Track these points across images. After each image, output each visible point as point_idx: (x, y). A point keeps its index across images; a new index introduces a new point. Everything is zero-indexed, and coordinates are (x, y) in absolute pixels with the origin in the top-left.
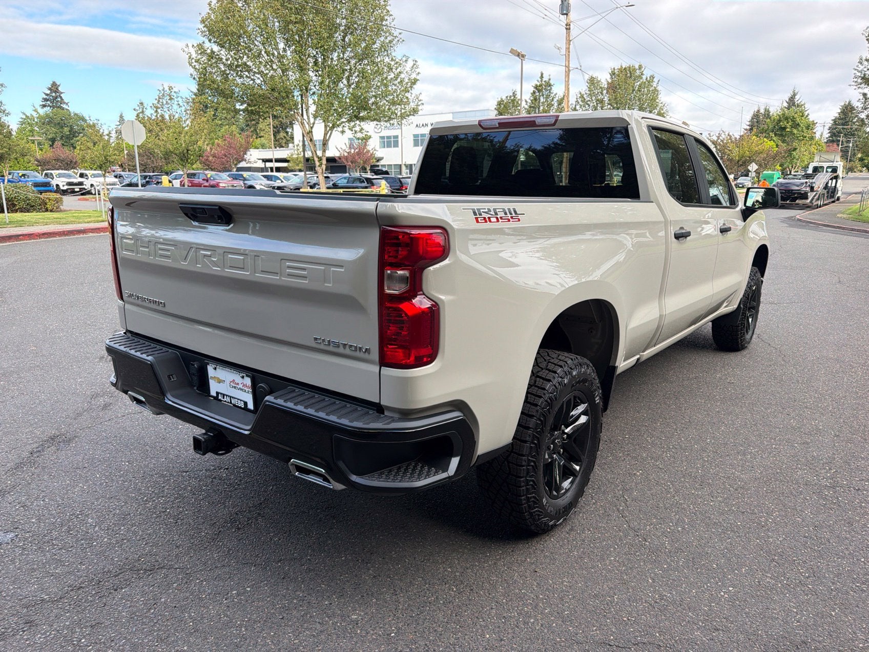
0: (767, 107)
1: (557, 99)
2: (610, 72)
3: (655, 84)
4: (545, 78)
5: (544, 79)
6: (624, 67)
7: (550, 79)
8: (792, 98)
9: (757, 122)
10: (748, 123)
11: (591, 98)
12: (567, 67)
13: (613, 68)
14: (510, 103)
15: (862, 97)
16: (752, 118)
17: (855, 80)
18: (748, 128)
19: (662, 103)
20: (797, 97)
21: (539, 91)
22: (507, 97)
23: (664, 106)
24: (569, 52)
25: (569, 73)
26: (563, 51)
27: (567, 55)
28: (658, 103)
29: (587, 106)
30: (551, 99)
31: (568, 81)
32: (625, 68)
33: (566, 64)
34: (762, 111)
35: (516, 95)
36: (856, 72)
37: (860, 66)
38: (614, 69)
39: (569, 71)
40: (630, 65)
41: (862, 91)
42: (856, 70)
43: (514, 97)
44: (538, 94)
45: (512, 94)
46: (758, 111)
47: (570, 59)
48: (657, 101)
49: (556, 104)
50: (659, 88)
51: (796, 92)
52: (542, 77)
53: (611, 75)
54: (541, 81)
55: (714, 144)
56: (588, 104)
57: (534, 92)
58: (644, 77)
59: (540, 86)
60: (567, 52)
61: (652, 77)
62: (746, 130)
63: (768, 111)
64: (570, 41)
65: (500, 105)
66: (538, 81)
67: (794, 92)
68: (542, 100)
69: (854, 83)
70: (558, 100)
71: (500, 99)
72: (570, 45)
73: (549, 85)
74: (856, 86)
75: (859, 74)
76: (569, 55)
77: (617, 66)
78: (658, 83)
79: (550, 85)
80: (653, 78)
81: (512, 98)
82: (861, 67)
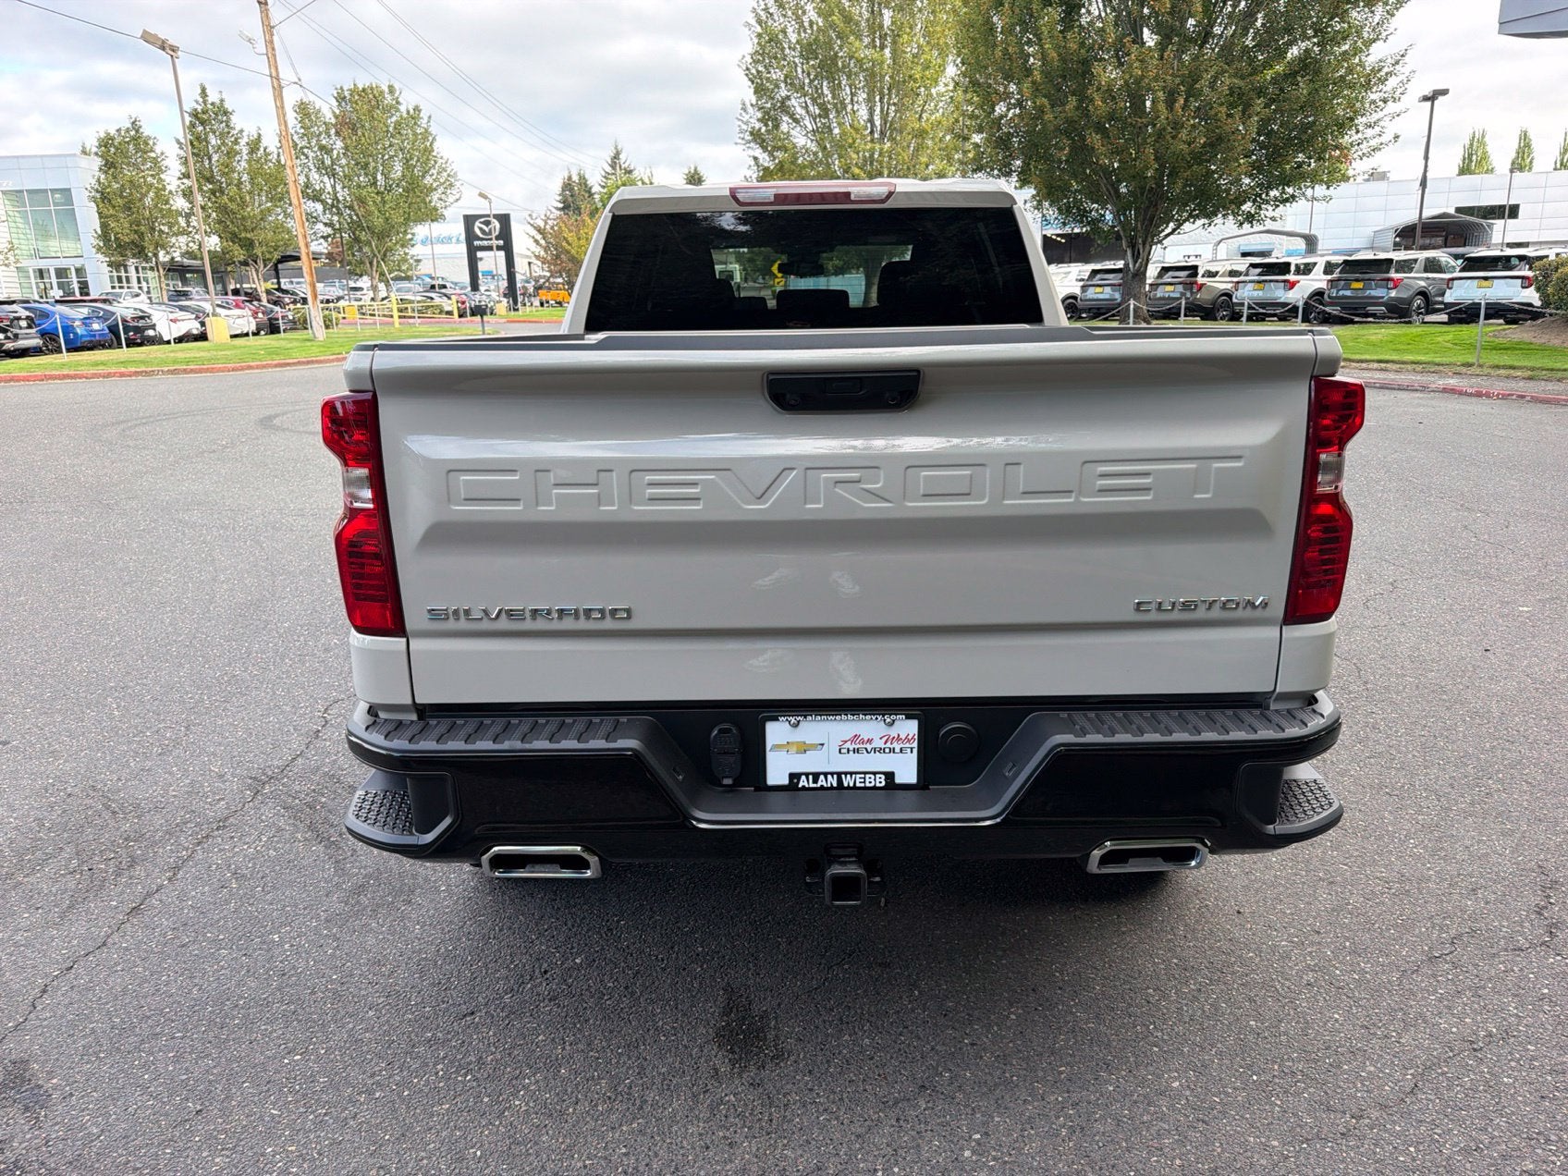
0: (582, 172)
1: (246, 140)
2: (336, 95)
3: (423, 122)
4: (213, 97)
5: (210, 100)
6: (361, 87)
7: (222, 101)
8: (615, 158)
9: (572, 196)
10: (559, 198)
11: (309, 143)
12: (275, 78)
13: (339, 87)
14: (128, 143)
15: (753, 163)
16: (563, 190)
17: (742, 136)
18: (561, 205)
19: (442, 158)
20: (622, 157)
21: (203, 123)
22: (119, 130)
23: (446, 163)
24: (273, 49)
25: (282, 92)
26: (261, 48)
27: (270, 55)
28: (435, 157)
29: (302, 157)
30: (233, 139)
31: (283, 108)
32: (364, 90)
33: (271, 72)
34: (575, 178)
35: (140, 127)
36: (740, 123)
37: (744, 114)
38: (341, 88)
39: (281, 87)
40: (371, 84)
41: (752, 153)
42: (739, 120)
43: (137, 131)
44: (200, 128)
45: (130, 126)
46: (570, 178)
47: (278, 62)
48: (434, 154)
49: (245, 151)
50: (433, 130)
51: (619, 148)
52: (204, 93)
53: (337, 101)
54: (205, 102)
55: (541, 233)
56: (303, 154)
57: (193, 125)
58: (403, 108)
59: (204, 113)
60: (270, 50)
61: (417, 109)
62: (557, 209)
63: (584, 178)
64: (273, 27)
65: (106, 147)
66: (197, 102)
67: (616, 148)
68: (213, 141)
69: (740, 141)
70: (248, 144)
71: (102, 135)
72: (272, 35)
73: (222, 112)
74: (744, 144)
75: (745, 127)
76: (274, 56)
77: (348, 86)
78: (429, 122)
79: (226, 113)
80: (420, 111)
81: (133, 133)
82: (746, 117)
